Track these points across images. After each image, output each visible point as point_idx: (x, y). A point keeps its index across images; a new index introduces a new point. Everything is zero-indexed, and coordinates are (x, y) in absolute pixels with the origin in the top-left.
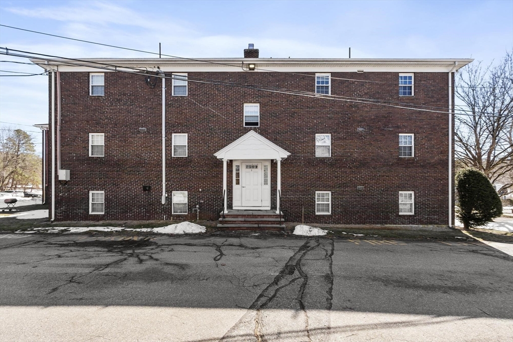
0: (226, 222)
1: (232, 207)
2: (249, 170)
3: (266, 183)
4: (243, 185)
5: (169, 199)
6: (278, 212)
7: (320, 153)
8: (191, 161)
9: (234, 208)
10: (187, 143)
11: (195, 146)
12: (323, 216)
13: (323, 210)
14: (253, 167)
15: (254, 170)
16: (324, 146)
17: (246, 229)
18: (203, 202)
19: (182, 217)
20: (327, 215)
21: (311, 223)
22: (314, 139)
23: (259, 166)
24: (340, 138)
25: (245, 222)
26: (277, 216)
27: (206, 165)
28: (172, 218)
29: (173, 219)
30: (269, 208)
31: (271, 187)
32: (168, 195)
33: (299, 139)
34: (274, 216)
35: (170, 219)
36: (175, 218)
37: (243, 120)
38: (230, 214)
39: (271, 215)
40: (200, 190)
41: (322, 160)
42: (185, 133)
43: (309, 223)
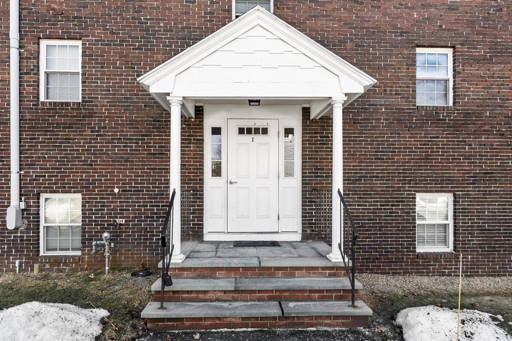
0: (177, 297)
1: (202, 235)
2: (247, 138)
3: (289, 173)
4: (230, 178)
5: (31, 215)
6: (336, 256)
7: (425, 98)
8: (91, 115)
9: (207, 238)
10: (80, 65)
11: (103, 74)
12: (436, 257)
13: (432, 242)
14: (257, 131)
15: (259, 138)
16: (433, 81)
17: (240, 321)
18: (123, 221)
19: (65, 264)
20: (444, 253)
21: (405, 273)
22: (412, 62)
23: (272, 131)
24: (477, 60)
25: (238, 294)
26: (334, 271)
27: (132, 124)
28: (36, 266)
29: (41, 270)
30: (297, 237)
31: (304, 184)
32: (27, 203)
33: (375, 58)
34: (324, 268)
35: (32, 270)
36: (47, 266)
37: (230, 6)
38: (191, 263)
39: (316, 268)
40: (116, 190)
41: (433, 116)
42: (76, 39)
43: (399, 273)
